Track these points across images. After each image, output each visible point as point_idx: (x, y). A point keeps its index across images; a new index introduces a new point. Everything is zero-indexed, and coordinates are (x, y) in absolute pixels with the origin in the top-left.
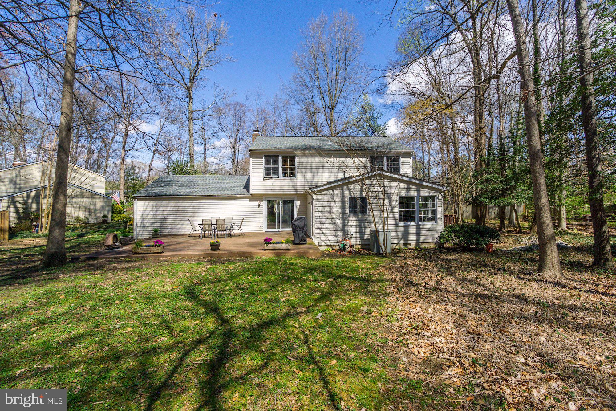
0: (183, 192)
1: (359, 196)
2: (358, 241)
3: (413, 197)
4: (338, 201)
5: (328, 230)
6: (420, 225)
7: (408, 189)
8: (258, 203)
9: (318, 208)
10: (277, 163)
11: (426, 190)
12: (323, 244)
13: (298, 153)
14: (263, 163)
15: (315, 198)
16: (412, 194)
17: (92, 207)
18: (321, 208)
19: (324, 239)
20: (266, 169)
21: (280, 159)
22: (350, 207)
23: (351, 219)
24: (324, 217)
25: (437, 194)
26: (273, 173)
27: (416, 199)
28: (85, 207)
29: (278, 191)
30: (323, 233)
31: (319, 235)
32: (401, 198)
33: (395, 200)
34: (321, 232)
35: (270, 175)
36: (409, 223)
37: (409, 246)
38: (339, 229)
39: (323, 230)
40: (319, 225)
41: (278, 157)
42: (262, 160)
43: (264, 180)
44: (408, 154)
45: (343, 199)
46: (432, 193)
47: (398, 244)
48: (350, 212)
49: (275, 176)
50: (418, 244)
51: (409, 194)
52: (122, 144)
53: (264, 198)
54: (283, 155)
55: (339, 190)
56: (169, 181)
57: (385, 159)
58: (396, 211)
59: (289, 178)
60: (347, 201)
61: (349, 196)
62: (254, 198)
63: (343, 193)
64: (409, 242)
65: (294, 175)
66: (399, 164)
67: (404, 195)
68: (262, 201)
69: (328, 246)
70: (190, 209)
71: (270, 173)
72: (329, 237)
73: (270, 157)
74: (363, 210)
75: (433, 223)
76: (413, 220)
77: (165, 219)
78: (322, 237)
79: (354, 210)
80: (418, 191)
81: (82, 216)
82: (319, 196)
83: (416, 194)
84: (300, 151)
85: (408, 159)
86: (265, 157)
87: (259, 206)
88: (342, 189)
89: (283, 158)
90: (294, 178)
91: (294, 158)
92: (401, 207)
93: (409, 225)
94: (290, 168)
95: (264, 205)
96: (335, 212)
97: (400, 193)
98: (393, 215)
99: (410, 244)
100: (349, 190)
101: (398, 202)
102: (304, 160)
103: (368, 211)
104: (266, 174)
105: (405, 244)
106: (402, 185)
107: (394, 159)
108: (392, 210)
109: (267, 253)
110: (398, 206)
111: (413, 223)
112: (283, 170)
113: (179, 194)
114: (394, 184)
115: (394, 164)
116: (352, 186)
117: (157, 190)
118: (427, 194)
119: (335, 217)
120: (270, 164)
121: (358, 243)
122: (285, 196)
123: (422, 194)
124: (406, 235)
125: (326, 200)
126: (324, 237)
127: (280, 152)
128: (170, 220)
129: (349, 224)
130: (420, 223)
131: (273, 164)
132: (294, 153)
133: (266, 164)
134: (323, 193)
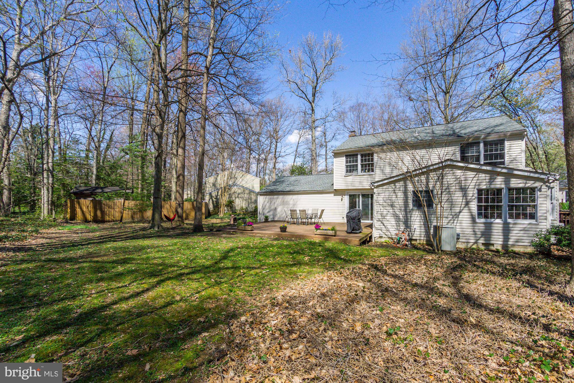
0: (288, 189)
1: (424, 189)
2: (423, 236)
3: (499, 191)
4: (400, 195)
5: (391, 223)
6: (509, 223)
7: (492, 180)
8: (341, 197)
9: (379, 201)
10: (357, 161)
11: (519, 181)
12: (384, 236)
13: (376, 149)
14: (345, 162)
15: (376, 192)
16: (498, 186)
17: (250, 201)
18: (382, 201)
19: (385, 231)
20: (347, 166)
21: (359, 157)
22: (413, 201)
23: (414, 213)
24: (385, 211)
25: (538, 184)
26: (353, 170)
27: (504, 192)
28: (246, 200)
29: (358, 186)
30: (384, 225)
31: (380, 227)
32: (480, 191)
33: (472, 193)
34: (382, 224)
35: (350, 172)
36: (492, 220)
37: (492, 248)
38: (402, 223)
39: (384, 222)
40: (380, 217)
41: (357, 155)
42: (344, 159)
43: (345, 176)
44: (518, 136)
45: (405, 193)
46: (530, 184)
47: (476, 243)
48: (414, 206)
49: (355, 173)
50: (505, 246)
51: (492, 186)
52: (274, 153)
53: (346, 193)
54: (362, 153)
55: (402, 183)
56: (283, 181)
57: (482, 145)
58: (474, 206)
59: (369, 173)
60: (410, 196)
61: (412, 189)
62: (337, 192)
63: (406, 187)
64: (492, 242)
65: (373, 171)
66: (503, 149)
67: (484, 187)
68: (345, 195)
69: (389, 238)
70: (291, 202)
71: (350, 170)
72: (390, 229)
73: (350, 155)
74: (430, 204)
75: (533, 221)
76: (499, 216)
77: (275, 209)
78: (383, 229)
79: (418, 204)
80: (507, 182)
81: (244, 207)
82: (380, 189)
83: (503, 186)
84: (378, 148)
85: (520, 142)
86: (346, 156)
87: (342, 199)
88: (405, 183)
89: (362, 156)
90: (373, 173)
91: (372, 155)
92: (480, 200)
93: (492, 223)
94: (369, 164)
95: (346, 199)
96: (397, 206)
97: (479, 185)
98: (469, 210)
99: (493, 245)
100: (413, 183)
101: (476, 195)
102: (383, 155)
103: (434, 205)
104: (347, 171)
105: (487, 245)
106: (482, 176)
107: (496, 144)
108: (467, 204)
109: (316, 237)
110: (476, 200)
111: (498, 221)
112: (362, 166)
113: (285, 190)
114: (470, 174)
115: (496, 150)
116: (416, 179)
117: (272, 188)
118: (521, 185)
119: (396, 210)
120: (350, 162)
121: (422, 238)
122: (365, 191)
123: (512, 186)
124: (487, 233)
125: (388, 194)
126: (385, 229)
127: (359, 151)
128: (279, 209)
129: (412, 218)
130: (510, 221)
131: (353, 161)
132: (371, 150)
133: (347, 162)
134: (385, 187)
